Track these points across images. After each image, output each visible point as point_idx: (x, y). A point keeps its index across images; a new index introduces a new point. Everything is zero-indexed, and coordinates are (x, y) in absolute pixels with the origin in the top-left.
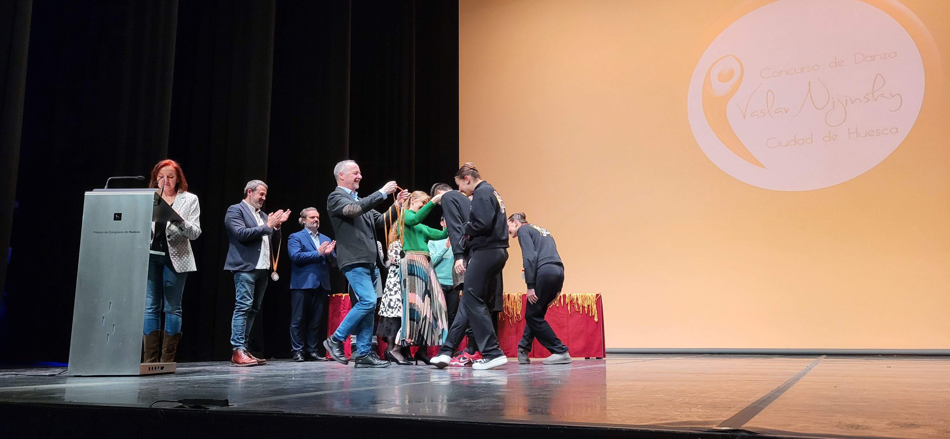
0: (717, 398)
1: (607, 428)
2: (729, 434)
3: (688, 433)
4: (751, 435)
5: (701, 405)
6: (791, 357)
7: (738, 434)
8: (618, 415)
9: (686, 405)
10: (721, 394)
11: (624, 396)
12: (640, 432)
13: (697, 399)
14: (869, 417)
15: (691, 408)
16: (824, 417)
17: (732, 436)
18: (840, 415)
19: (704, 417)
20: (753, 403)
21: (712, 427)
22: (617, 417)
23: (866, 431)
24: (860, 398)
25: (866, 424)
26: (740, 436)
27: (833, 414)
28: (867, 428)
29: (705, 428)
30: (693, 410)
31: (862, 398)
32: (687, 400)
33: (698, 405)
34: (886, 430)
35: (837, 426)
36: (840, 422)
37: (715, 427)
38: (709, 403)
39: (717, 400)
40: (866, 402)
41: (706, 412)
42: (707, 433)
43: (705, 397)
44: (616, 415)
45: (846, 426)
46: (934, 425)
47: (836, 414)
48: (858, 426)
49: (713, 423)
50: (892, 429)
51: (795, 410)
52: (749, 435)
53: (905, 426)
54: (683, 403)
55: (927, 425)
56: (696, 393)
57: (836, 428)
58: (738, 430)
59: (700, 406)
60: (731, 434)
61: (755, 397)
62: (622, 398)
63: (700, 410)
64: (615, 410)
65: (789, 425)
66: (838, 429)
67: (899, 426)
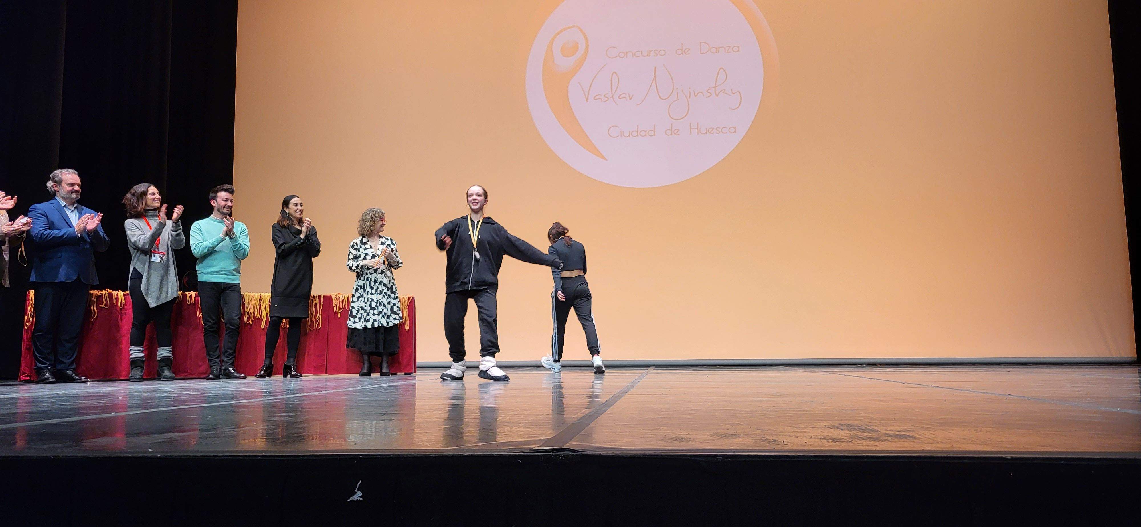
0: (541, 415)
1: (413, 455)
2: (552, 453)
3: (507, 455)
4: (575, 454)
5: (523, 423)
6: (620, 369)
7: (561, 453)
8: (427, 438)
9: (506, 424)
10: (546, 411)
11: (435, 417)
12: (452, 457)
13: (519, 416)
14: (693, 429)
15: (511, 427)
16: (650, 431)
17: (555, 456)
18: (665, 428)
19: (526, 436)
20: (579, 420)
21: (534, 447)
22: (426, 442)
23: (690, 443)
24: (685, 410)
25: (689, 437)
26: (564, 456)
27: (659, 428)
28: (690, 440)
29: (526, 449)
30: (514, 429)
31: (687, 410)
32: (508, 419)
33: (520, 424)
34: (709, 441)
35: (662, 440)
36: (665, 435)
37: (537, 447)
38: (532, 420)
39: (540, 417)
40: (690, 414)
41: (528, 431)
42: (529, 454)
43: (527, 414)
44: (424, 439)
45: (671, 439)
46: (752, 435)
47: (662, 428)
48: (683, 439)
49: (535, 442)
50: (714, 440)
51: (621, 425)
52: (573, 454)
53: (726, 437)
54: (503, 422)
55: (745, 435)
56: (519, 410)
57: (659, 442)
58: (561, 449)
59: (522, 425)
60: (554, 454)
61: (581, 412)
62: (434, 418)
63: (521, 429)
64: (424, 433)
65: (615, 441)
66: (663, 442)
67: (719, 437)
